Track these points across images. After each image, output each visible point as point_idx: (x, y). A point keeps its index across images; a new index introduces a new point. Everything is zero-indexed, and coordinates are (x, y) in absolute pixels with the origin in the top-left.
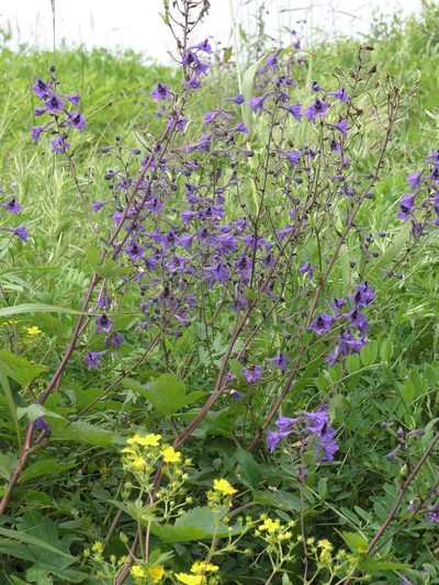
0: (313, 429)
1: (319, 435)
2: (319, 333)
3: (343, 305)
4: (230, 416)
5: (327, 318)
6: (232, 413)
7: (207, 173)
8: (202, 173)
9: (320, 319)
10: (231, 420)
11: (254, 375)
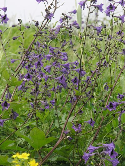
0: (106, 152)
1: (109, 155)
2: (110, 110)
3: (123, 97)
4: (67, 150)
5: (115, 103)
6: (68, 148)
7: (58, 42)
8: (56, 42)
9: (111, 104)
10: (68, 152)
11: (78, 128)
